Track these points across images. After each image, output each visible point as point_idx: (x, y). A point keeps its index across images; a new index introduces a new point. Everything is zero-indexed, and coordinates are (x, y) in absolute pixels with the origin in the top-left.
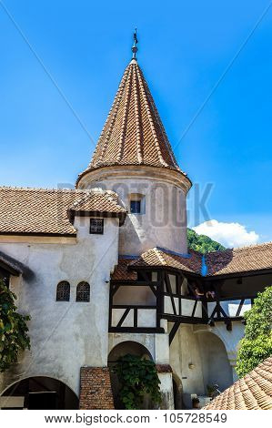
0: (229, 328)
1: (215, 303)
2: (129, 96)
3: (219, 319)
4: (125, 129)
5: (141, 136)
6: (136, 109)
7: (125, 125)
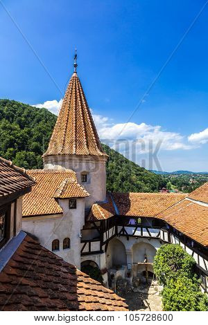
0: (128, 239)
1: (122, 227)
2: (76, 101)
3: (123, 235)
5: (86, 132)
7: (76, 123)
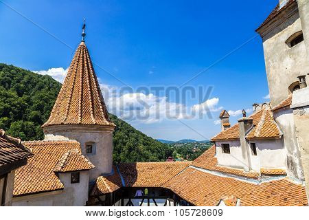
2: (83, 70)
4: (82, 95)
6: (88, 81)
7: (82, 92)
